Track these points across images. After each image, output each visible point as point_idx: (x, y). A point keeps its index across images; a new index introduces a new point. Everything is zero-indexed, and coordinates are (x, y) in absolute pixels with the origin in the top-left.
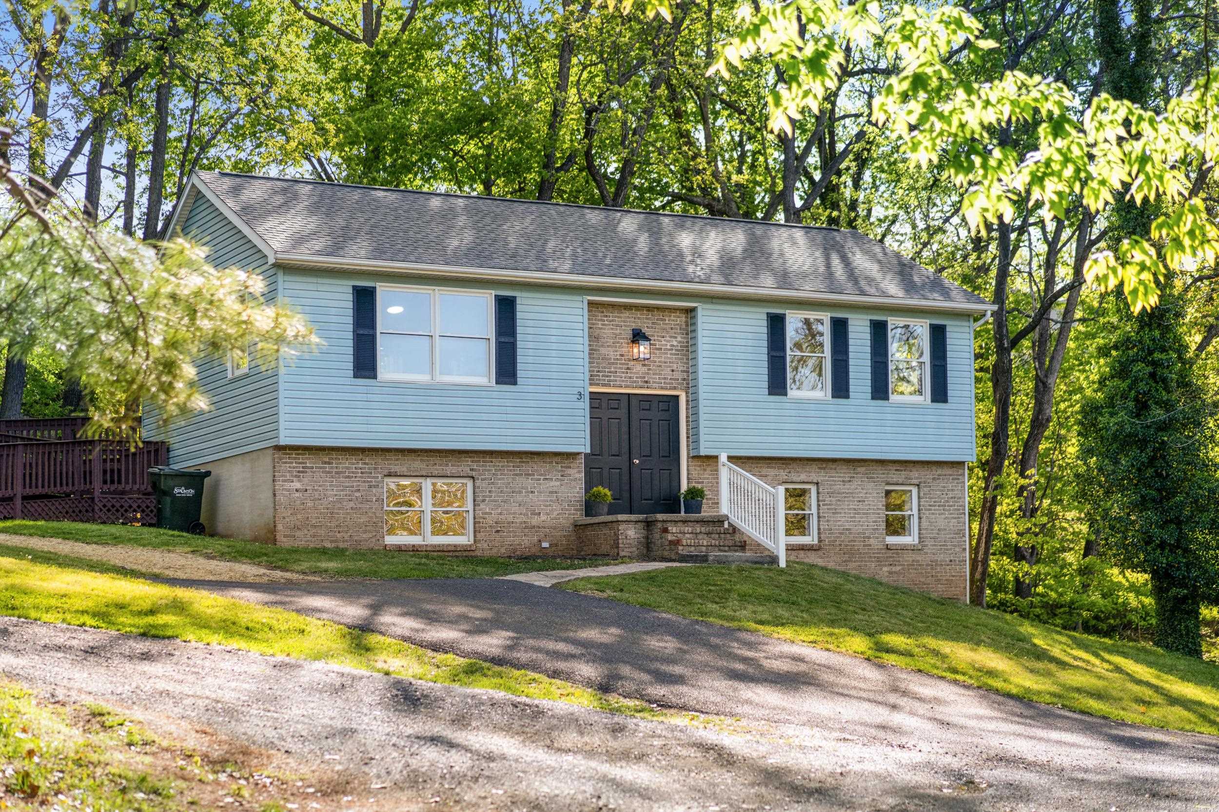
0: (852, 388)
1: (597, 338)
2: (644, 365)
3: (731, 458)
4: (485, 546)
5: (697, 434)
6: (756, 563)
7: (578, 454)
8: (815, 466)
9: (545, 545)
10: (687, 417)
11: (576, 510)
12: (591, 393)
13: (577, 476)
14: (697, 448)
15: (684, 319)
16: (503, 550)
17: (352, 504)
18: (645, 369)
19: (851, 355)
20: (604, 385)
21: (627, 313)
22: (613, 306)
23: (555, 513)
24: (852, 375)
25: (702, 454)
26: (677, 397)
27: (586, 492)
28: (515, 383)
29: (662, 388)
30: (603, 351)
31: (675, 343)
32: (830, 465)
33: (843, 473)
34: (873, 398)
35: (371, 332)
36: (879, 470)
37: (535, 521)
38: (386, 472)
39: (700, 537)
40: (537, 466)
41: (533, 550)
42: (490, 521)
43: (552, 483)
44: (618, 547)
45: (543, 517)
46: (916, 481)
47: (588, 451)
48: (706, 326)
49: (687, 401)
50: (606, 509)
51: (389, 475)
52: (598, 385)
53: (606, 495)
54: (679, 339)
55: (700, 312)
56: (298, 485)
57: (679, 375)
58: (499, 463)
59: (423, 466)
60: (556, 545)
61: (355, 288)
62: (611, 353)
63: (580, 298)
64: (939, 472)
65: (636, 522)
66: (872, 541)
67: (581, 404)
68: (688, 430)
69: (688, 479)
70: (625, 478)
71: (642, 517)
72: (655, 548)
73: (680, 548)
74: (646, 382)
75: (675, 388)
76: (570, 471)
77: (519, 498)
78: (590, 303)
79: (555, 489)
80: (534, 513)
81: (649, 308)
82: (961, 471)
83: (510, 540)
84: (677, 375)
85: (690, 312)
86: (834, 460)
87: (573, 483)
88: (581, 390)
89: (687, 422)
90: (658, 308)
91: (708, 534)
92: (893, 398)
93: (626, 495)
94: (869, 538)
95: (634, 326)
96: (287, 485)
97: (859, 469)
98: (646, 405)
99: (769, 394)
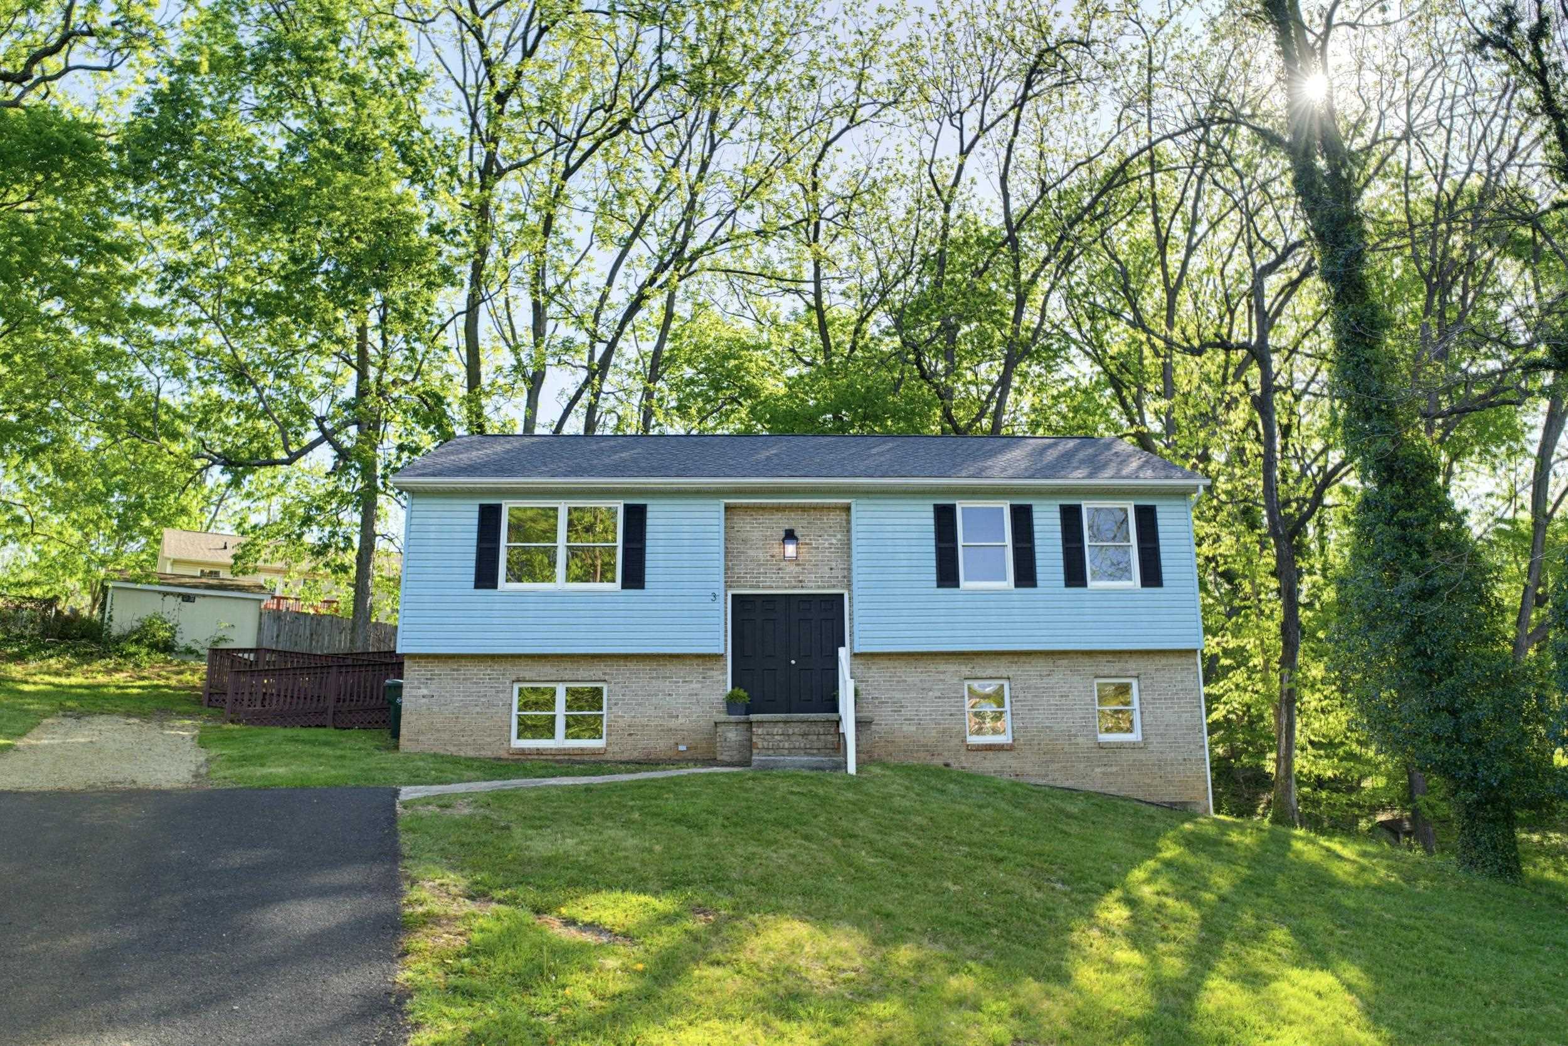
0: (1039, 576)
1: (738, 541)
2: (793, 565)
4: (616, 749)
7: (723, 655)
8: (1004, 660)
9: (682, 748)
10: (849, 615)
11: (719, 708)
12: (733, 596)
15: (838, 516)
16: (636, 754)
17: (478, 709)
18: (798, 569)
19: (1037, 542)
20: (752, 587)
21: (779, 515)
22: (762, 508)
23: (695, 715)
24: (1038, 563)
26: (842, 595)
28: (643, 587)
29: (819, 587)
30: (751, 553)
31: (833, 541)
32: (1023, 659)
33: (1042, 666)
34: (1067, 586)
35: (494, 546)
36: (1086, 664)
37: (673, 723)
38: (514, 678)
39: (792, 738)
40: (671, 668)
41: (670, 753)
42: (622, 723)
43: (692, 686)
45: (681, 720)
46: (1134, 673)
47: (731, 652)
48: (860, 521)
49: (850, 599)
51: (518, 681)
52: (745, 587)
54: (837, 537)
55: (854, 509)
56: (425, 692)
57: (840, 574)
58: (632, 665)
59: (553, 671)
60: (695, 748)
61: (482, 506)
62: (761, 556)
63: (714, 502)
64: (1164, 662)
65: (737, 723)
66: (1080, 740)
67: (715, 605)
68: (850, 628)
70: (781, 678)
71: (743, 718)
73: (755, 751)
74: (802, 581)
75: (834, 587)
77: (654, 700)
78: (728, 508)
79: (695, 691)
80: (671, 716)
81: (804, 508)
82: (1192, 661)
83: (641, 744)
84: (835, 573)
85: (847, 509)
86: (1030, 654)
87: (716, 686)
88: (716, 592)
90: (815, 508)
92: (1092, 584)
93: (782, 696)
94: (1075, 736)
95: (785, 527)
96: (414, 692)
97: (1060, 662)
98: (805, 605)
99: (939, 586)
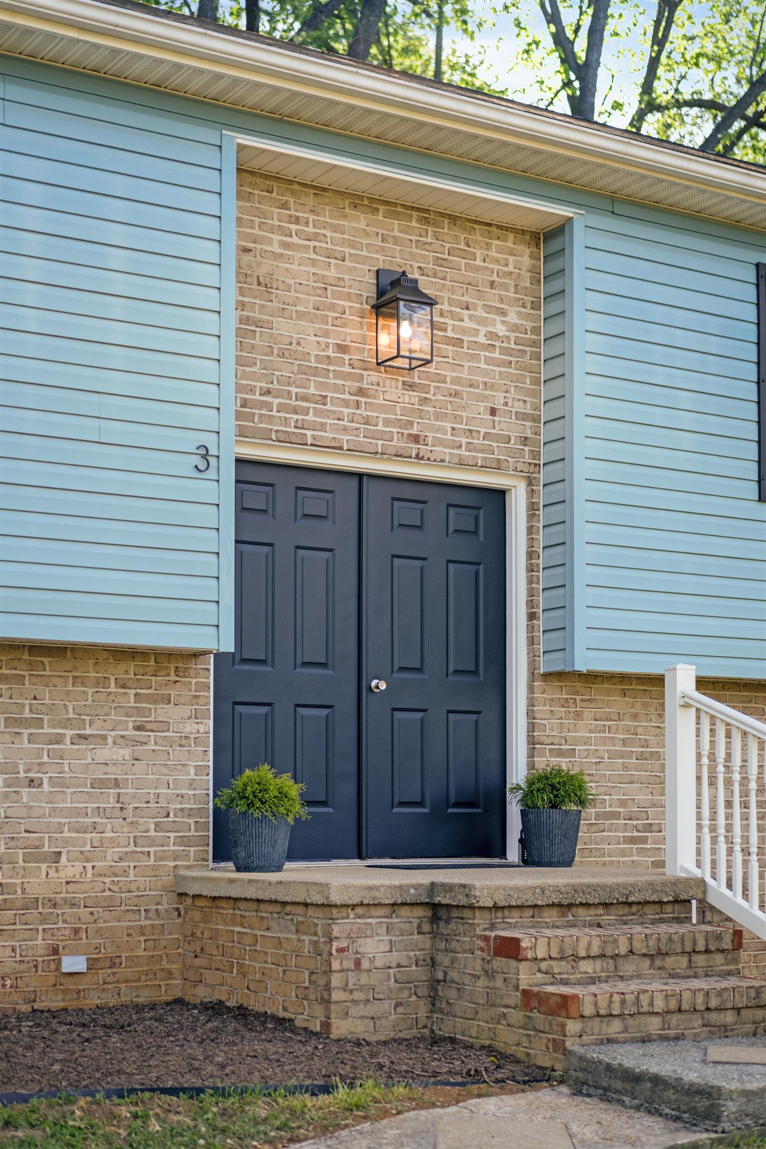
1: (266, 286)
2: (410, 386)
3: (704, 684)
5: (565, 607)
7: (196, 655)
9: (73, 963)
10: (531, 554)
11: (183, 841)
12: (239, 461)
13: (190, 728)
14: (565, 650)
15: (526, 261)
18: (413, 397)
20: (285, 440)
21: (360, 221)
23: (112, 853)
25: (581, 666)
26: (499, 495)
27: (218, 784)
29: (462, 464)
30: (284, 327)
31: (501, 330)
37: (40, 881)
39: (628, 968)
40: (52, 693)
41: (31, 982)
43: (104, 753)
44: (326, 1002)
45: (69, 869)
47: (229, 646)
49: (532, 508)
50: (283, 843)
52: (265, 435)
53: (283, 795)
54: (512, 317)
55: (580, 237)
57: (510, 427)
60: (113, 963)
63: (210, 135)
67: (205, 489)
68: (531, 593)
69: (532, 741)
70: (346, 734)
72: (462, 1006)
73: (573, 1027)
74: (416, 439)
75: (498, 467)
76: (163, 712)
79: (113, 772)
80: (35, 855)
84: (504, 426)
87: (177, 753)
88: (209, 440)
89: (531, 569)
91: (656, 955)
93: (346, 790)
95: (381, 261)
98: (408, 514)
99: (761, 497)
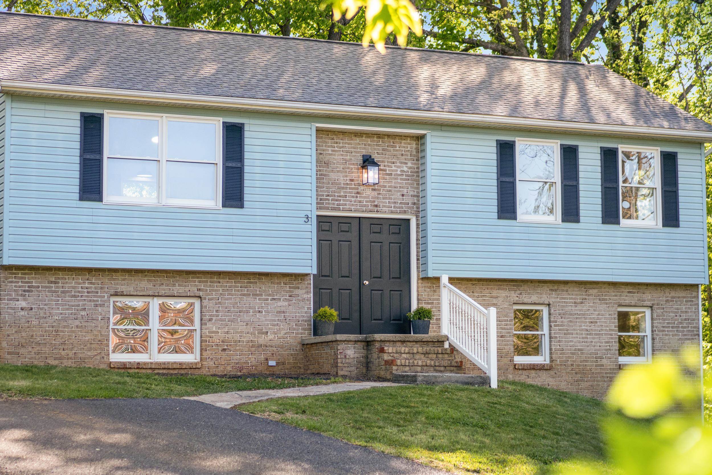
0: (582, 213)
1: (327, 164)
2: (374, 190)
4: (211, 363)
5: (425, 257)
6: (467, 383)
7: (307, 275)
8: (546, 288)
9: (272, 363)
10: (417, 240)
11: (304, 329)
12: (318, 216)
13: (305, 296)
14: (425, 270)
15: (414, 146)
16: (229, 368)
17: (77, 323)
18: (376, 193)
19: (581, 181)
20: (334, 209)
21: (358, 140)
22: (343, 133)
23: (283, 332)
24: (582, 200)
25: (430, 275)
26: (408, 220)
27: (315, 312)
28: (242, 206)
29: (392, 212)
30: (332, 176)
31: (405, 169)
32: (562, 287)
33: (576, 295)
34: (604, 222)
35: (98, 157)
36: (612, 292)
37: (262, 340)
38: (112, 291)
39: (417, 357)
40: (265, 287)
41: (260, 368)
42: (216, 339)
43: (280, 304)
44: (337, 367)
45: (270, 336)
46: (649, 303)
47: (315, 272)
48: (435, 152)
49: (418, 225)
50: (332, 329)
51: (116, 294)
52: (327, 208)
53: (331, 315)
54: (409, 165)
55: (429, 140)
56: (24, 304)
57: (409, 200)
58: (226, 283)
59: (150, 286)
60: (283, 363)
61: (82, 114)
62: (342, 179)
63: (308, 125)
64: (673, 294)
65: (356, 342)
66: (604, 361)
67: (308, 227)
68: (418, 252)
69: (418, 300)
70: (355, 298)
71: (361, 337)
72: (374, 368)
73: (394, 368)
74: (376, 206)
75: (405, 212)
76: (297, 292)
77: (246, 317)
78: (318, 130)
79: (283, 309)
80: (261, 332)
81: (379, 136)
82: (694, 294)
83: (236, 358)
84: (406, 199)
85: (420, 138)
86: (566, 283)
87: (301, 304)
88: (309, 214)
89: (417, 244)
90: (389, 136)
91: (426, 354)
92: (624, 222)
93: (356, 315)
94: (601, 358)
95: (364, 152)
96: (12, 304)
97: (591, 291)
98: (377, 228)
99: (499, 218)
